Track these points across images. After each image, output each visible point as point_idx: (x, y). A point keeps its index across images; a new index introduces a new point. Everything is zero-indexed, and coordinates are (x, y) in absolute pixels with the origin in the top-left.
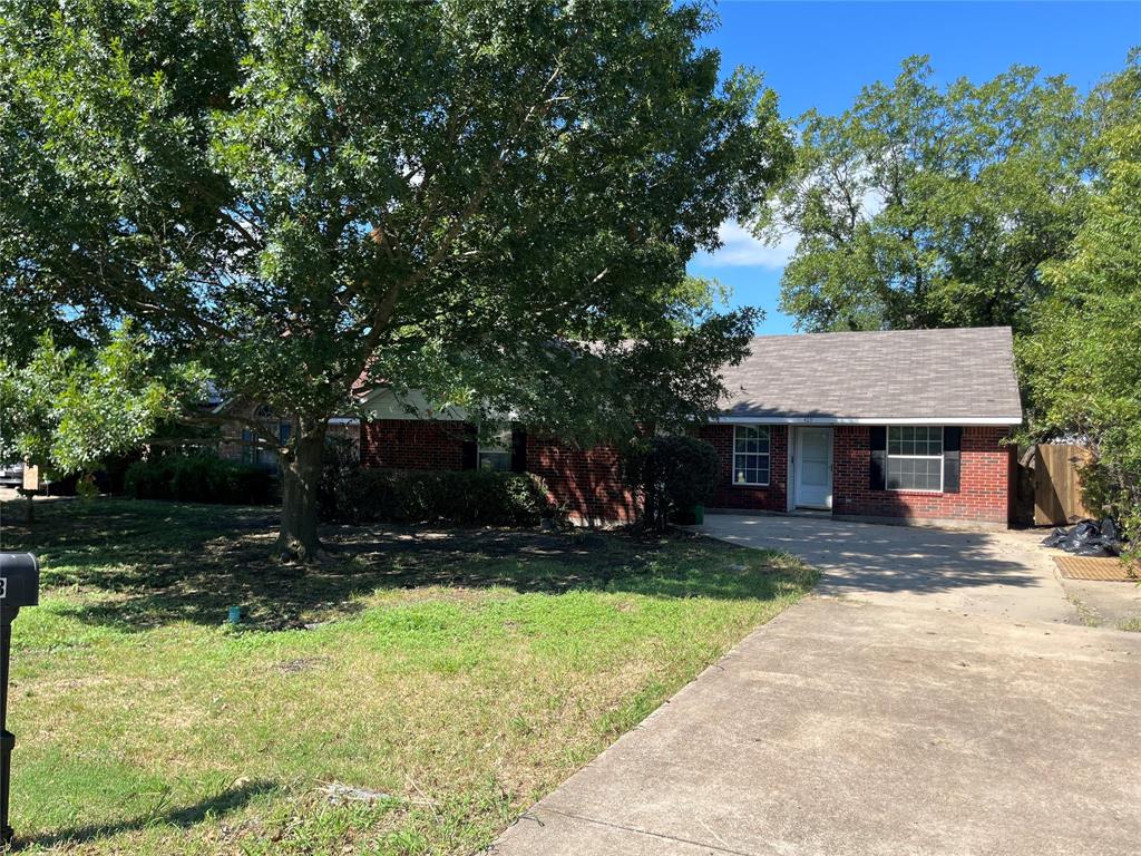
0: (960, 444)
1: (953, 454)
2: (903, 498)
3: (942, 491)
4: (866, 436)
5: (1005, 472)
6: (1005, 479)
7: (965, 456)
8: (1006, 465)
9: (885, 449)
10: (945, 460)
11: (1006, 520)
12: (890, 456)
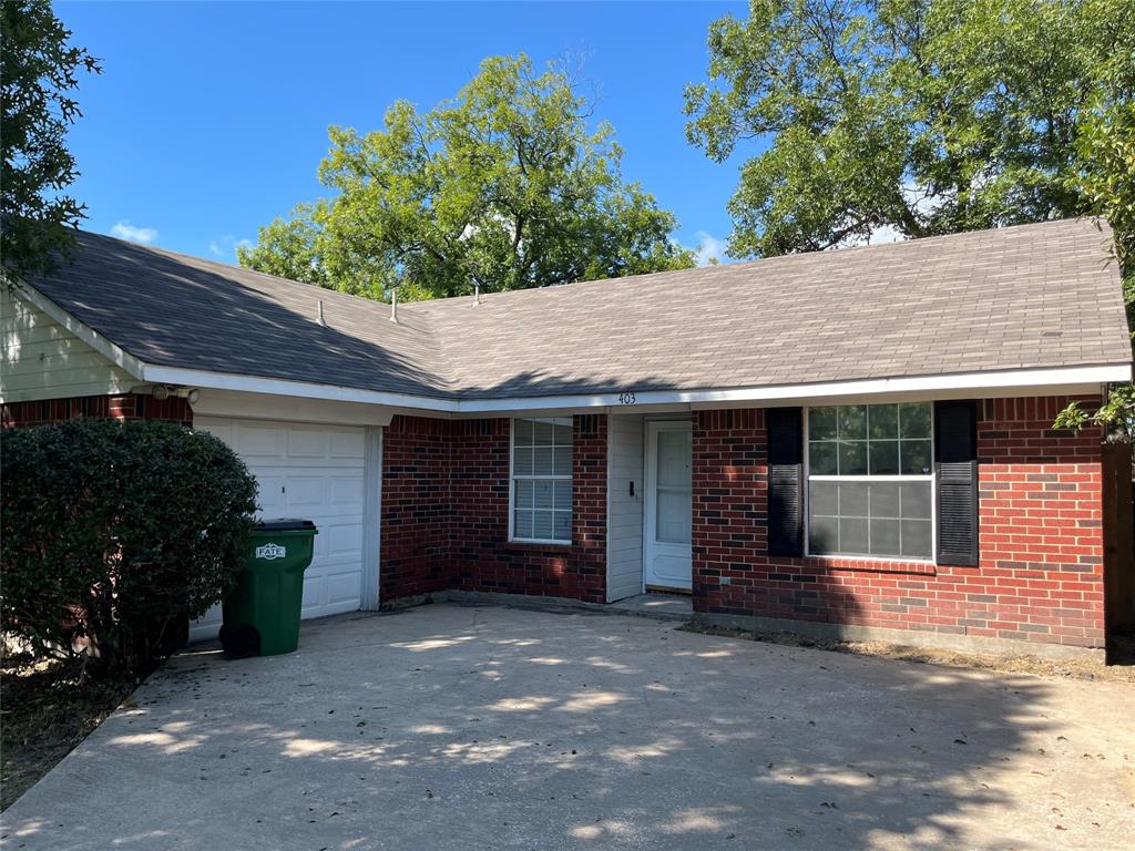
0: (974, 444)
1: (959, 470)
2: (842, 577)
3: (933, 562)
4: (758, 432)
5: (1096, 514)
6: (1096, 532)
7: (990, 473)
8: (1096, 496)
9: (800, 460)
10: (940, 485)
11: (1102, 641)
12: (812, 478)
